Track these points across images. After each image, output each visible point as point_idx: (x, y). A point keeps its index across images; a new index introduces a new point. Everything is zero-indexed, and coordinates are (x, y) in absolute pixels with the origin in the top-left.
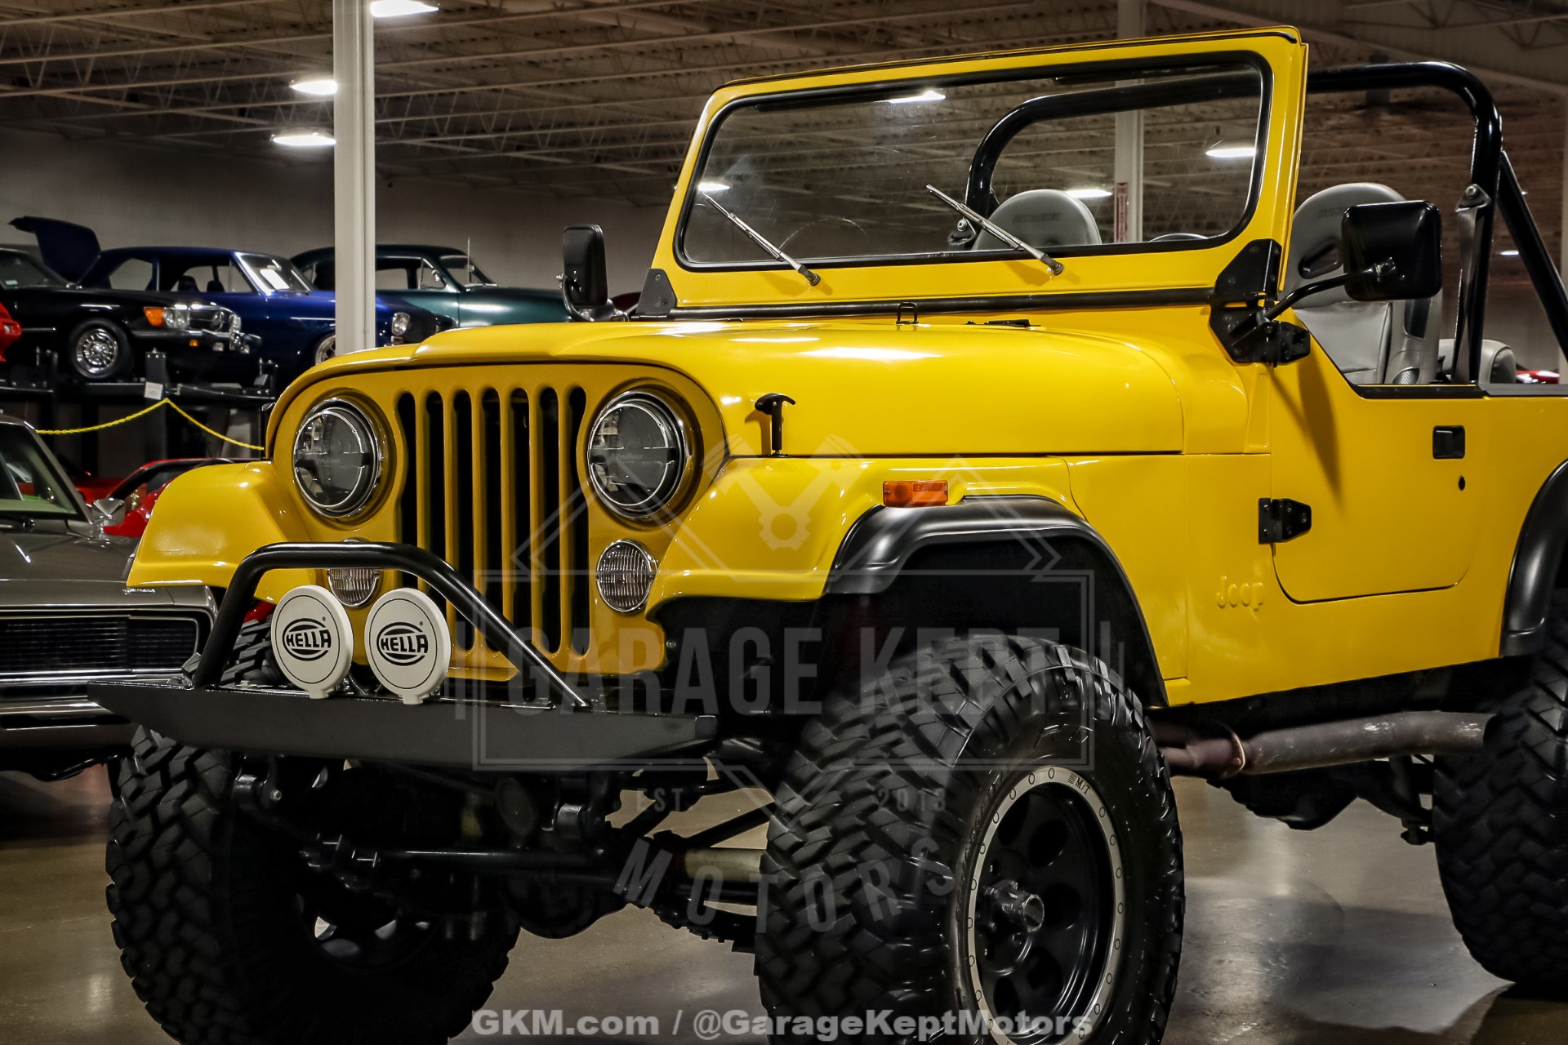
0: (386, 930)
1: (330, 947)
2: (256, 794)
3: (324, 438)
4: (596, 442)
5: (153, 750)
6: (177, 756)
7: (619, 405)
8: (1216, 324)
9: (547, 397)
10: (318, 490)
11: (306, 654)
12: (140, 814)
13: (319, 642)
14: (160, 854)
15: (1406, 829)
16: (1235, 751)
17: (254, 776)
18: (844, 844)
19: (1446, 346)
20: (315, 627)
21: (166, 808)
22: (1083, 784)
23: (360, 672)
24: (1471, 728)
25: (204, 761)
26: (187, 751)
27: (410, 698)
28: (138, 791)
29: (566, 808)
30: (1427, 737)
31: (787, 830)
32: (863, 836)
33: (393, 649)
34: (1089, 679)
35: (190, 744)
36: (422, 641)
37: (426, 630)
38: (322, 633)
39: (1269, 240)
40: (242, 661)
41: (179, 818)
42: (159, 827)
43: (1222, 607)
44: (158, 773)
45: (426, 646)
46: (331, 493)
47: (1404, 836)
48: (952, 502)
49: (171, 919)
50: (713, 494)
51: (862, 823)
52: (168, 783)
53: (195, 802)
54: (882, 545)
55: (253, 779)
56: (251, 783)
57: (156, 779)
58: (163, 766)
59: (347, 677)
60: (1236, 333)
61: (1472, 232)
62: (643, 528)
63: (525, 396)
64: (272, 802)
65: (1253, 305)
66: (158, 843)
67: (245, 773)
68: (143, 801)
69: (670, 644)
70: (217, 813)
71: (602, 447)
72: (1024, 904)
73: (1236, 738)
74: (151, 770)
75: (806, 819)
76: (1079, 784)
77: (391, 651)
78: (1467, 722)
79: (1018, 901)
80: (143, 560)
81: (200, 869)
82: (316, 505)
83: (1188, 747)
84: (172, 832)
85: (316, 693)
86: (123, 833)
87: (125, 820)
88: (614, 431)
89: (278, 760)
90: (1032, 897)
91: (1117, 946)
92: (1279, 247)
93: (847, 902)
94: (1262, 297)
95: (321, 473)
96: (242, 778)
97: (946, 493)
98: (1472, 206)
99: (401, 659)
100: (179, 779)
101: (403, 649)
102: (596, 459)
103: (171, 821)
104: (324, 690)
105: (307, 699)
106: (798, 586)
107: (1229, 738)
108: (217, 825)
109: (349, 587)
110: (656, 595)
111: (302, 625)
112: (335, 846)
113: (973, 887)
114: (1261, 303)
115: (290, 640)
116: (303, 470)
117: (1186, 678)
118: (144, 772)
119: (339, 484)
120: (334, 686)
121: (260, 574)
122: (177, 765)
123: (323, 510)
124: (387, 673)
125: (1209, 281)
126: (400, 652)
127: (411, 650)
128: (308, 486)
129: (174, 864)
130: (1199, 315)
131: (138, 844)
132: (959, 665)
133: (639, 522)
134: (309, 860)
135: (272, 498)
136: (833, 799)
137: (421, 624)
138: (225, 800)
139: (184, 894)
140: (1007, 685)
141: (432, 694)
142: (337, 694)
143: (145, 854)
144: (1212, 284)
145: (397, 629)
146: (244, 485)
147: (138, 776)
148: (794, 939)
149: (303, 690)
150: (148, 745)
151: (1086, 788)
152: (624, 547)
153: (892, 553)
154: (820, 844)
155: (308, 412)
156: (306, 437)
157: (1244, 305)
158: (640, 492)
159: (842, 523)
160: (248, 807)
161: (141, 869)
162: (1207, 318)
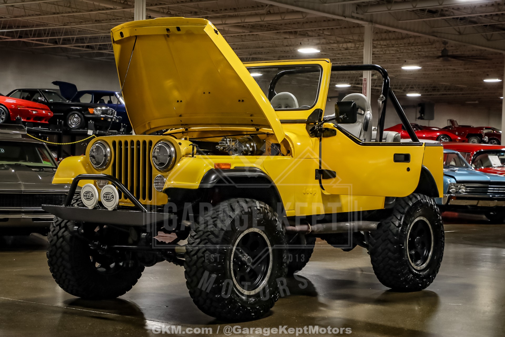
0: (112, 265)
1: (99, 269)
2: (78, 231)
3: (97, 151)
4: (154, 152)
5: (57, 221)
6: (63, 222)
7: (159, 145)
8: (307, 128)
9: (144, 142)
10: (95, 162)
11: (88, 199)
12: (54, 235)
13: (91, 196)
14: (58, 244)
15: (368, 251)
16: (309, 228)
17: (78, 227)
18: (203, 242)
19: (374, 133)
20: (90, 193)
21: (60, 234)
22: (262, 232)
23: (100, 203)
24: (374, 225)
25: (68, 224)
26: (65, 221)
27: (110, 209)
28: (54, 230)
29: (143, 234)
30: (363, 227)
31: (191, 239)
32: (207, 241)
33: (107, 198)
34: (263, 208)
35: (66, 220)
36: (113, 196)
37: (113, 194)
38: (92, 194)
39: (320, 109)
40: (79, 201)
41: (63, 236)
42: (58, 238)
43: (305, 194)
44: (59, 226)
45: (113, 197)
46: (98, 163)
47: (368, 253)
48: (232, 168)
49: (60, 260)
50: (179, 164)
51: (207, 238)
52: (61, 228)
53: (66, 233)
54: (213, 177)
55: (77, 227)
56: (77, 228)
57: (58, 227)
58: (60, 225)
59: (97, 204)
60: (311, 130)
61: (381, 106)
62: (164, 172)
63: (140, 142)
64: (82, 233)
65: (315, 123)
66: (58, 242)
67: (76, 226)
68: (55, 232)
69: (169, 198)
70: (71, 235)
71: (156, 154)
72: (247, 259)
73: (309, 225)
74: (57, 226)
75: (195, 237)
76: (261, 232)
77: (106, 199)
78: (373, 224)
79: (246, 258)
80: (56, 178)
81: (67, 248)
82: (94, 166)
83: (296, 226)
84: (61, 240)
85: (90, 208)
86: (51, 239)
87: (51, 237)
88: (158, 151)
89: (83, 223)
90: (249, 257)
91: (270, 269)
92: (322, 111)
93: (203, 255)
94: (317, 122)
95: (96, 159)
96: (75, 227)
97: (230, 166)
98: (381, 100)
99: (108, 200)
100: (63, 228)
101: (108, 198)
102: (154, 157)
103: (61, 237)
104: (92, 207)
105: (88, 209)
106: (193, 186)
107: (307, 224)
108: (71, 238)
109: (101, 185)
110: (166, 186)
111: (87, 192)
112: (97, 244)
113: (232, 253)
114: (317, 123)
115: (85, 196)
116: (91, 158)
117: (294, 210)
118: (56, 226)
119: (100, 161)
120: (94, 206)
121: (78, 181)
122: (63, 225)
123: (96, 167)
124: (105, 203)
125: (306, 118)
126: (108, 199)
127: (110, 198)
128: (93, 161)
129: (61, 247)
130: (304, 125)
131: (53, 242)
132: (232, 204)
133: (162, 171)
134: (91, 246)
135: (84, 164)
136: (201, 233)
137: (112, 192)
138: (72, 232)
139: (63, 254)
140: (242, 209)
141: (115, 208)
142: (95, 208)
143: (55, 245)
144: (307, 119)
145: (107, 194)
146: (79, 161)
147: (54, 227)
148: (192, 263)
149: (88, 207)
150: (57, 220)
151: (263, 233)
152: (160, 177)
153: (215, 179)
154: (198, 243)
155: (93, 145)
156: (92, 150)
157: (313, 124)
158: (163, 164)
159: (204, 172)
160: (77, 234)
161: (54, 248)
162: (305, 126)
